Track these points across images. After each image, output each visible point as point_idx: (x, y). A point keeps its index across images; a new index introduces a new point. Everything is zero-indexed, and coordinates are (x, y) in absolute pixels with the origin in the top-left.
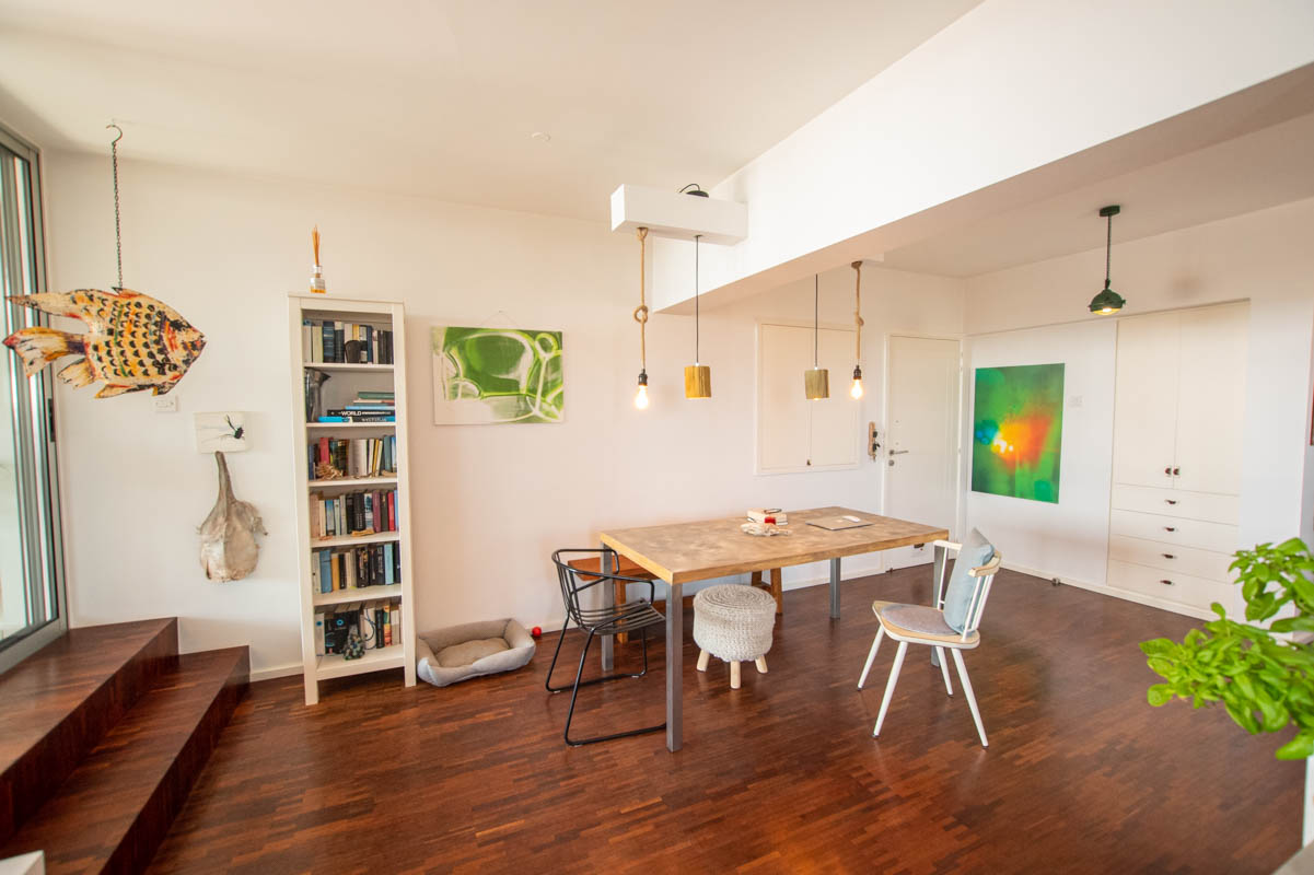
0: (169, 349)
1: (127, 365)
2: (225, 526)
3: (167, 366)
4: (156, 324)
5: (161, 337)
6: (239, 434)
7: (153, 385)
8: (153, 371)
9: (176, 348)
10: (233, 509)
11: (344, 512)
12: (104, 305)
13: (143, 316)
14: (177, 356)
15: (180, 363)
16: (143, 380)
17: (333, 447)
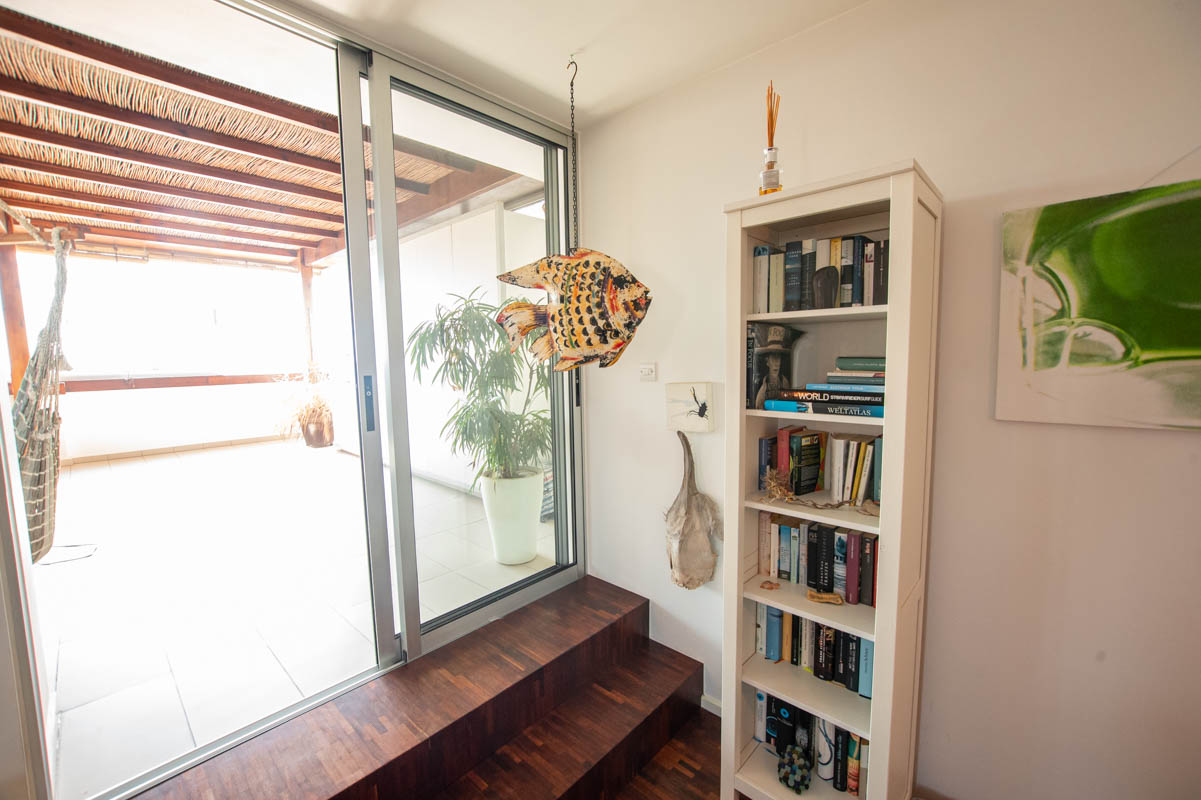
0: (610, 312)
1: (573, 334)
2: (684, 520)
3: (609, 332)
4: (599, 284)
5: (602, 298)
6: (702, 411)
7: (597, 356)
8: (595, 339)
9: (618, 310)
10: (694, 502)
11: (804, 549)
12: (558, 270)
13: (588, 276)
14: (618, 319)
15: (621, 328)
16: (587, 351)
17: (794, 447)
